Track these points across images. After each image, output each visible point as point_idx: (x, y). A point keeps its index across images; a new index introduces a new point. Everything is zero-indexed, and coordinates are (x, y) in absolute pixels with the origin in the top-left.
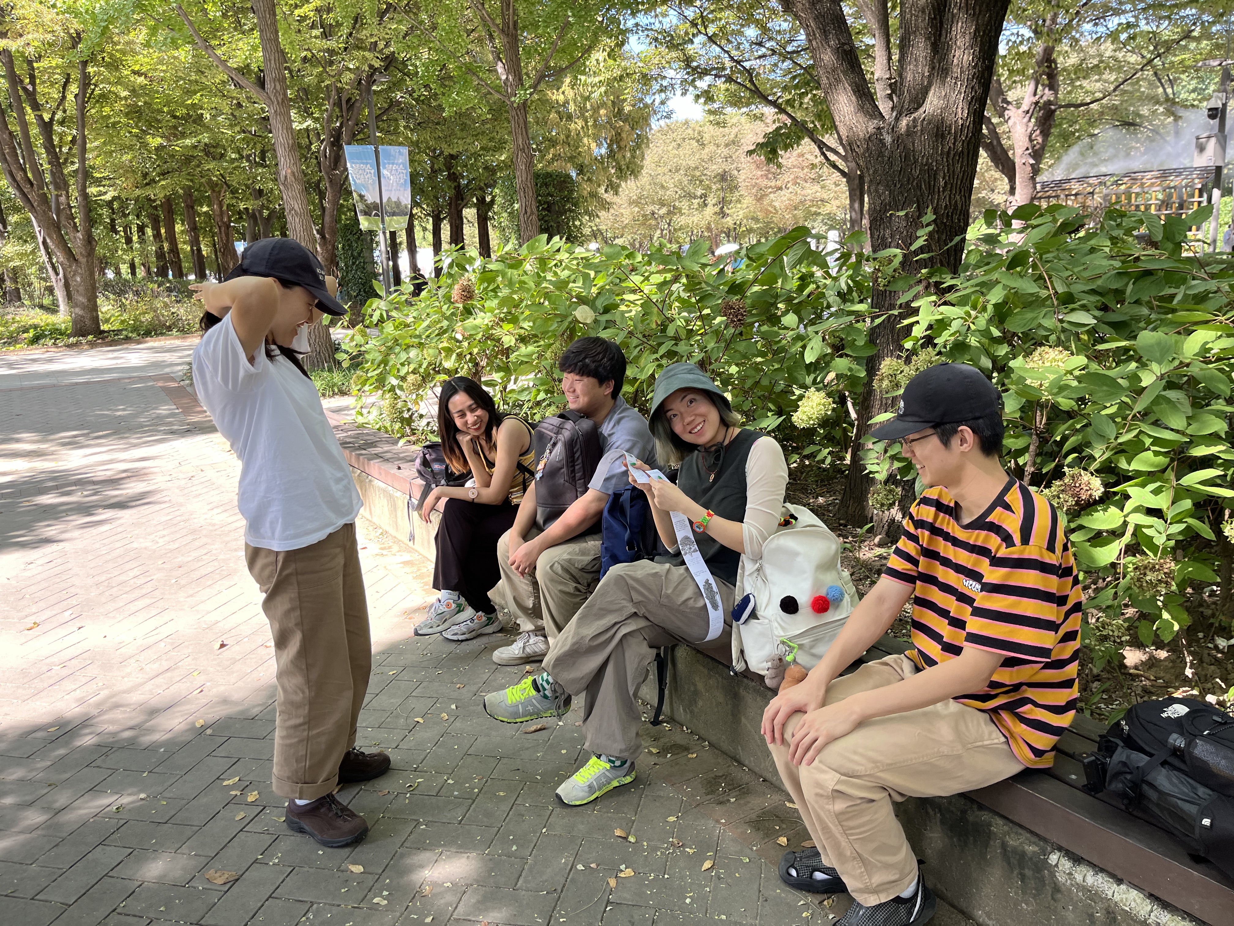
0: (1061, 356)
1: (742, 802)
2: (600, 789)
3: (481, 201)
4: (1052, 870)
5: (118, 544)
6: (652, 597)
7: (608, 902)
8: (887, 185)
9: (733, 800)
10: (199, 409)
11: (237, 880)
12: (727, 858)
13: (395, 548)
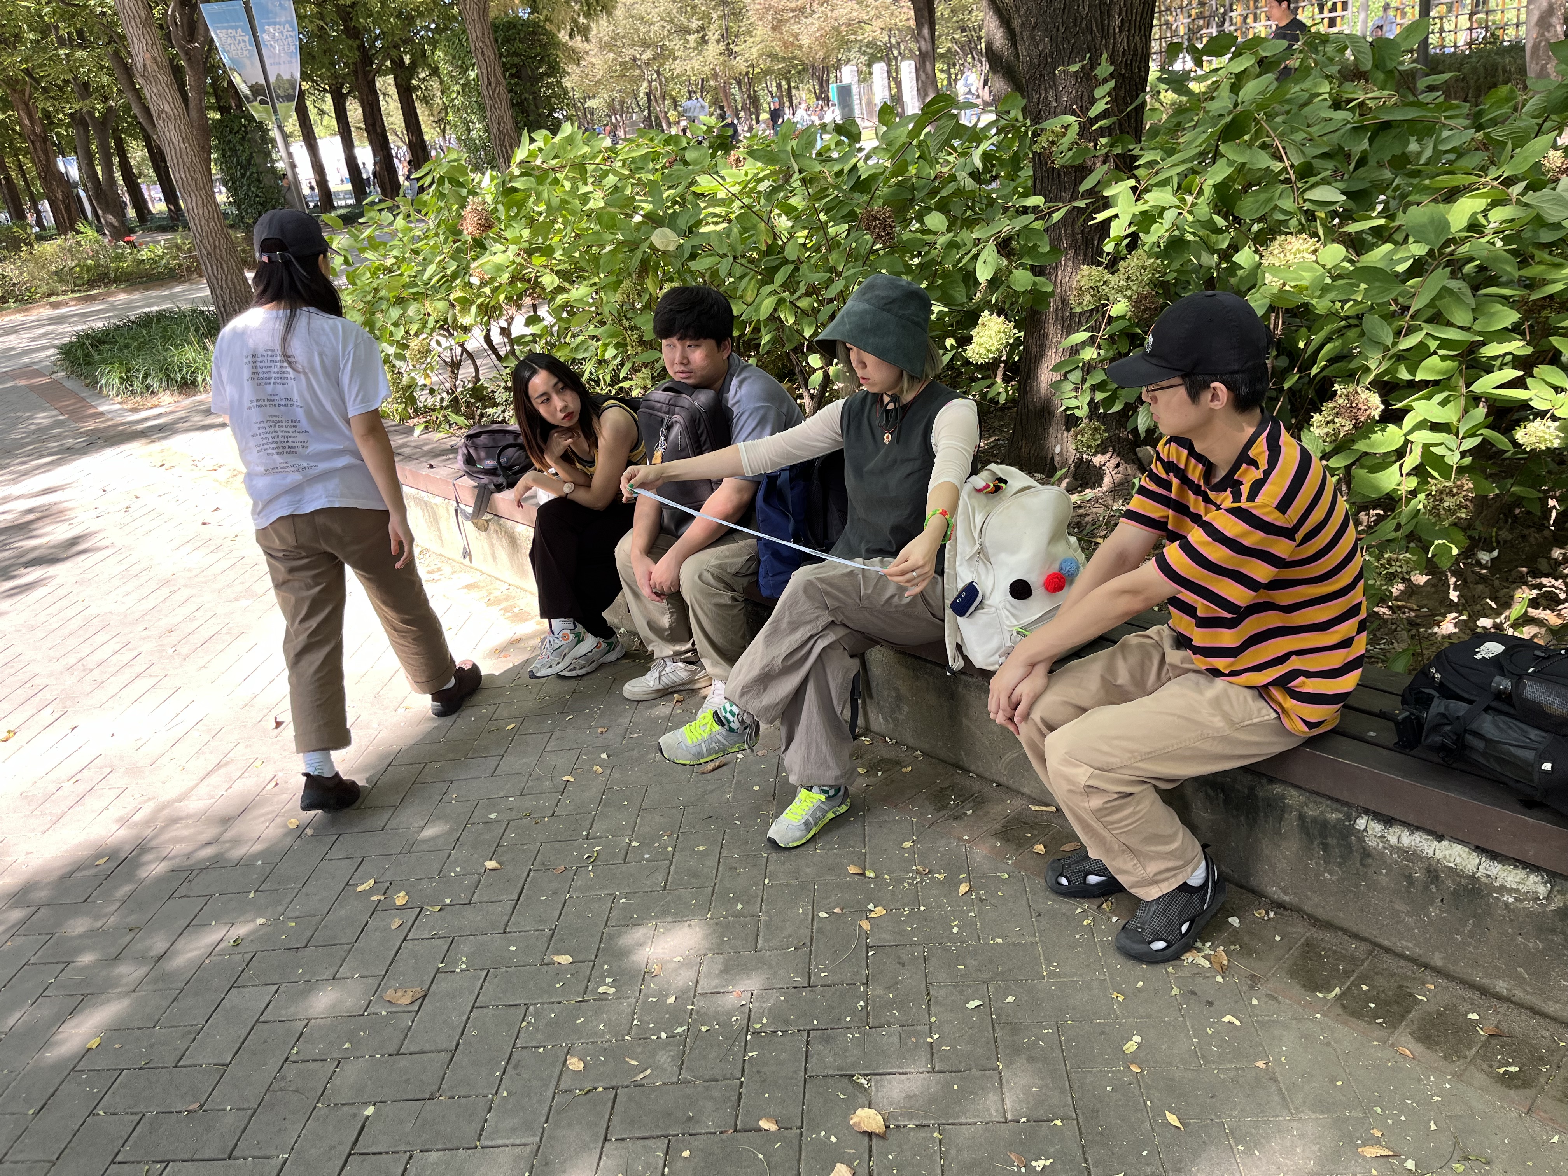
0: (1306, 246)
1: (980, 813)
2: (816, 824)
3: (398, 64)
4: (1361, 836)
5: (70, 613)
6: (849, 601)
7: (868, 948)
8: (1046, 30)
9: (970, 812)
10: (92, 411)
11: (425, 996)
12: (983, 877)
13: (447, 569)
